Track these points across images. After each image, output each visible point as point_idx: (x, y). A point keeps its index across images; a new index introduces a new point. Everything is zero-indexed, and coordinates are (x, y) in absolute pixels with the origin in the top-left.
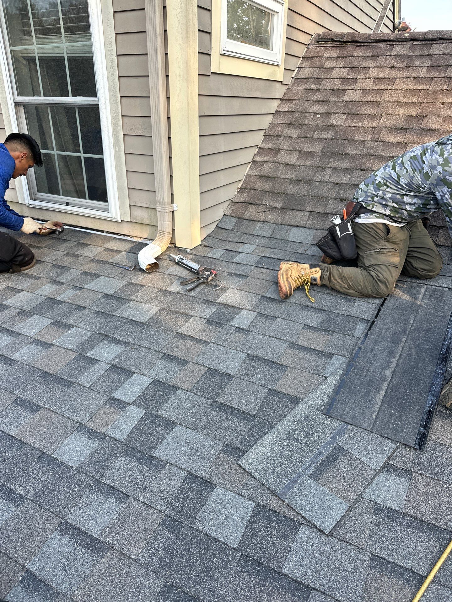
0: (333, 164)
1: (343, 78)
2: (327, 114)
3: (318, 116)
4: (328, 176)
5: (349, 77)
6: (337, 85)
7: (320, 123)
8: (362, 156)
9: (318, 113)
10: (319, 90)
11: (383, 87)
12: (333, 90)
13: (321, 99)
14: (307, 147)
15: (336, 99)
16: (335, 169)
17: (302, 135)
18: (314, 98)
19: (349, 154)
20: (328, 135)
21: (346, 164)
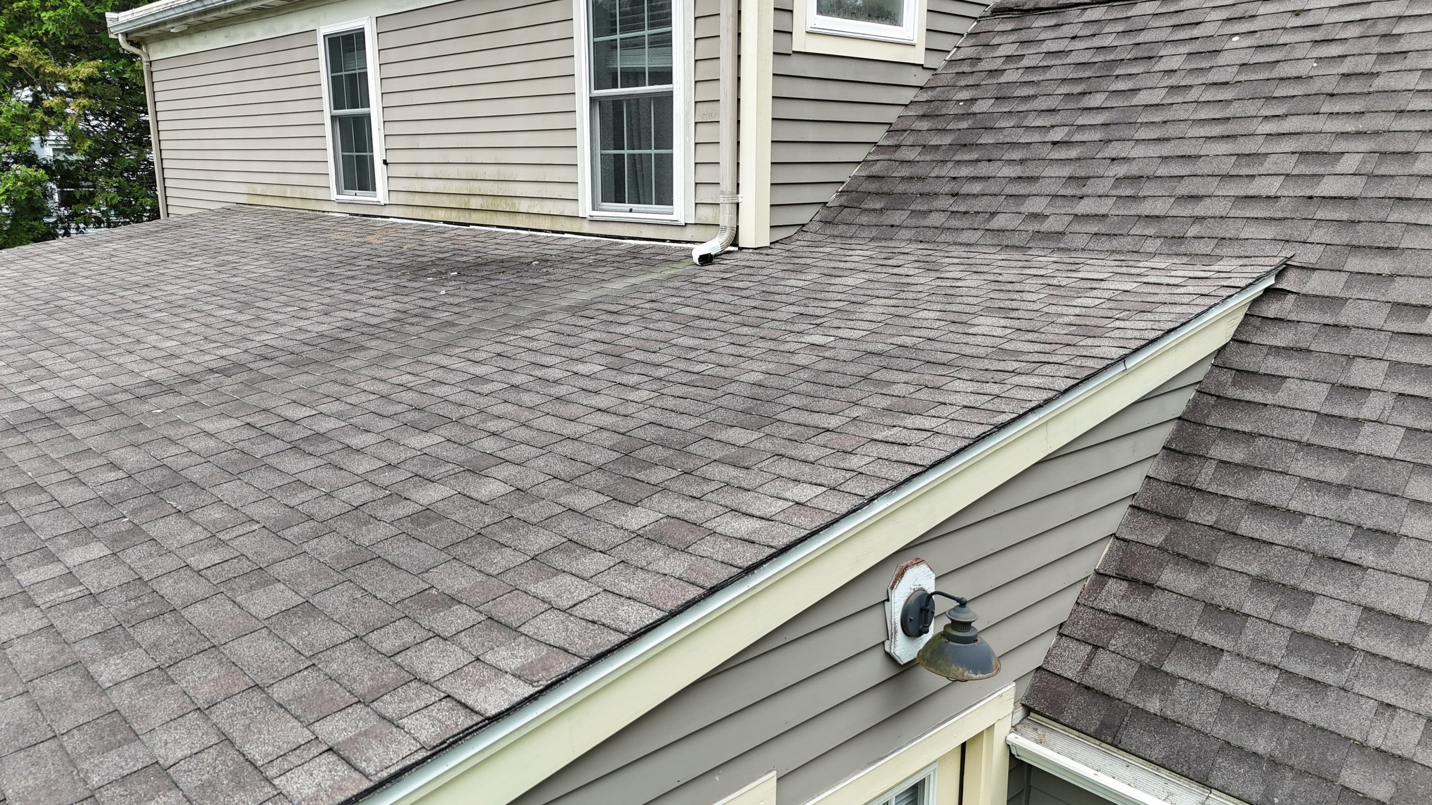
0: (958, 157)
1: (1008, 56)
2: (973, 100)
3: (961, 104)
4: (948, 170)
5: (1016, 54)
6: (997, 64)
7: (961, 112)
8: (995, 145)
9: (961, 101)
10: (973, 72)
11: (1052, 63)
12: (991, 71)
13: (972, 83)
14: (935, 140)
15: (990, 81)
16: (958, 162)
17: (934, 127)
18: (963, 83)
19: (981, 144)
20: (964, 125)
21: (974, 156)
